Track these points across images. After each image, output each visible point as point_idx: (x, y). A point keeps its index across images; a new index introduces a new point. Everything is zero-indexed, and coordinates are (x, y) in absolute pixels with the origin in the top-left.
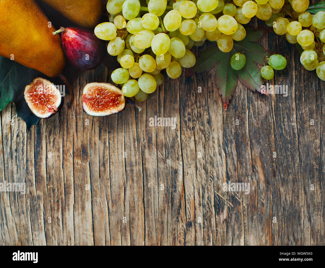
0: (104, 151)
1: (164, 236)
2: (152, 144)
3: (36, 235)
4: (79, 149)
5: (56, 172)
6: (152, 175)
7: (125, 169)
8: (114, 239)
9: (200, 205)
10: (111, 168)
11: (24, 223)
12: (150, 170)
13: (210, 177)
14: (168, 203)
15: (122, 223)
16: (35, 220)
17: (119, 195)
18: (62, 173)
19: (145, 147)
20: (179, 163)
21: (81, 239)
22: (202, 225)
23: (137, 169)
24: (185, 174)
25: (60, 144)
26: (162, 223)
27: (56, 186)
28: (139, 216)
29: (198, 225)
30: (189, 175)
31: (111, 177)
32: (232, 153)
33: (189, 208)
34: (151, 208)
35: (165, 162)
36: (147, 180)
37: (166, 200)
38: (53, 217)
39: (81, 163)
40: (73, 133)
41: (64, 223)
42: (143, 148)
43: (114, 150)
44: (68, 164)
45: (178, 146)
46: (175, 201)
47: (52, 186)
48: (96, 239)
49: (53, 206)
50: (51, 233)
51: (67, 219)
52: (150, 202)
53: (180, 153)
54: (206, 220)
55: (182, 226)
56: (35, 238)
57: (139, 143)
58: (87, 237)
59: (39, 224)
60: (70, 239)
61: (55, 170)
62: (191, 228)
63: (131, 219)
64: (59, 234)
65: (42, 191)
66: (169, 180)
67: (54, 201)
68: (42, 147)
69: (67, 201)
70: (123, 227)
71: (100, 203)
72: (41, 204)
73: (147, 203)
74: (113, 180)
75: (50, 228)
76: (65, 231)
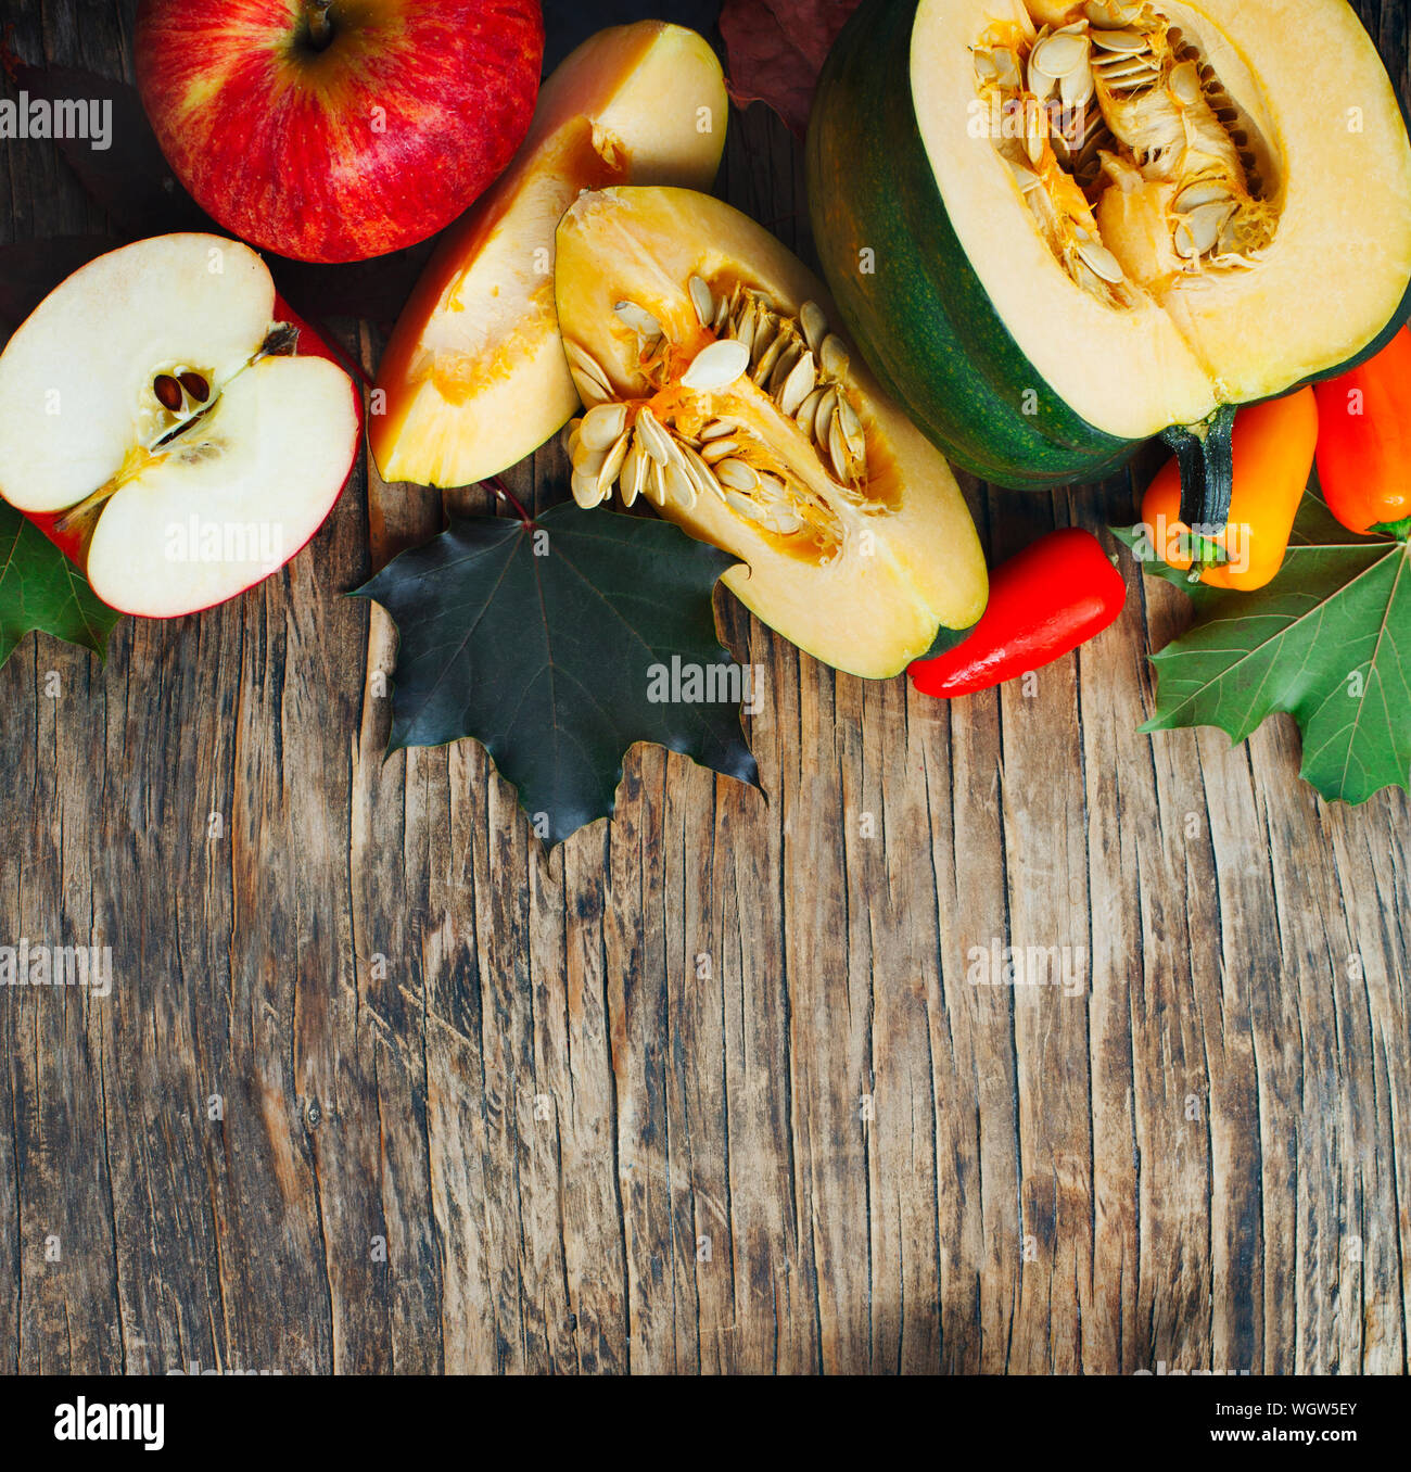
0: (960, 1227)
1: (701, 854)
2: (751, 1258)
3: (1257, 863)
4: (1069, 1232)
5: (1168, 1134)
6: (752, 1120)
7: (866, 1148)
8: (918, 843)
9: (544, 993)
10: (929, 1150)
11: (1305, 914)
12: (758, 1142)
13: (498, 1114)
14: (680, 1001)
15: (883, 912)
16: (1261, 925)
17: (893, 1035)
18: (1141, 1130)
19: (783, 1245)
20: (634, 1175)
21: (1057, 844)
22: (534, 904)
23: (815, 1149)
24: (610, 1127)
25: (1150, 1258)
26: (706, 915)
27: (1169, 1075)
28: (809, 946)
29: (550, 903)
30: (592, 1122)
31: (929, 1114)
32: (404, 1217)
33: (589, 976)
34: (754, 980)
35: (696, 1178)
36: (772, 1099)
37: (688, 1012)
38: (1179, 939)
39: (1061, 1174)
40: (1092, 1304)
41: (1132, 914)
42: (790, 1240)
43: (917, 1228)
44: (1114, 1170)
45: (636, 1249)
46: (650, 1007)
47: (1187, 1074)
48: (996, 843)
49: (1182, 986)
50: (1190, 869)
51: (1120, 932)
52: (760, 1003)
53: (629, 1215)
54: (515, 928)
55: (623, 902)
56: (1259, 850)
57: (805, 1261)
58: (1034, 851)
59: (1241, 909)
60: (1105, 843)
61: (1175, 1141)
62: (583, 890)
63: (842, 929)
64: (1153, 865)
65: (1227, 1052)
66: (676, 1096)
67: (1177, 1009)
68: (1229, 1244)
69: (1121, 1008)
70: (877, 898)
71: (976, 1000)
72: (1236, 999)
73: (773, 1001)
74: (919, 1101)
75: (1194, 893)
76: (1129, 878)
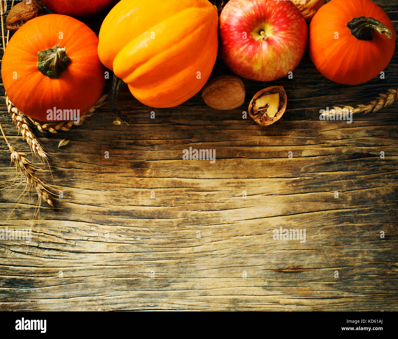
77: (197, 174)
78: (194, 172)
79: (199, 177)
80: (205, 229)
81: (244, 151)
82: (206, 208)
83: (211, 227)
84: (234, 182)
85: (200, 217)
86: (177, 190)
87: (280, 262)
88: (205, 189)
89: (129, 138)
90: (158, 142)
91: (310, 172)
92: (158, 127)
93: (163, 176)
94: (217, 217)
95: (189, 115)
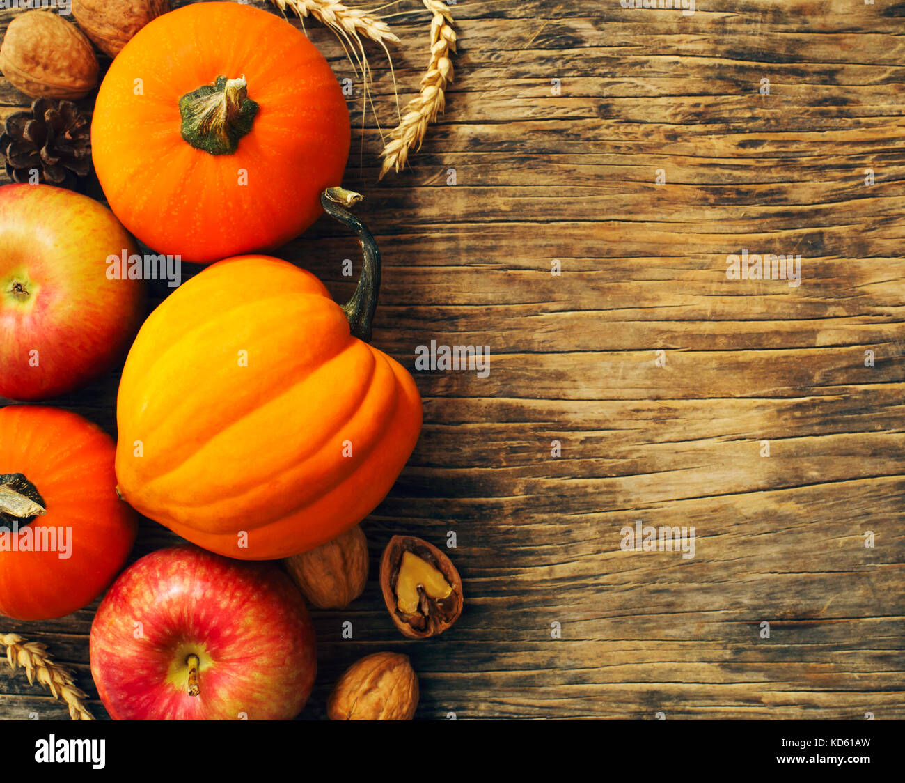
77: (562, 388)
78: (554, 384)
79: (564, 395)
80: (581, 522)
81: (675, 332)
82: (583, 471)
83: (594, 518)
84: (651, 407)
85: (568, 494)
86: (513, 428)
87: (761, 602)
88: (579, 425)
89: (397, 300)
90: (465, 310)
91: (836, 382)
92: (467, 275)
93: (479, 393)
94: (610, 492)
95: (540, 246)
